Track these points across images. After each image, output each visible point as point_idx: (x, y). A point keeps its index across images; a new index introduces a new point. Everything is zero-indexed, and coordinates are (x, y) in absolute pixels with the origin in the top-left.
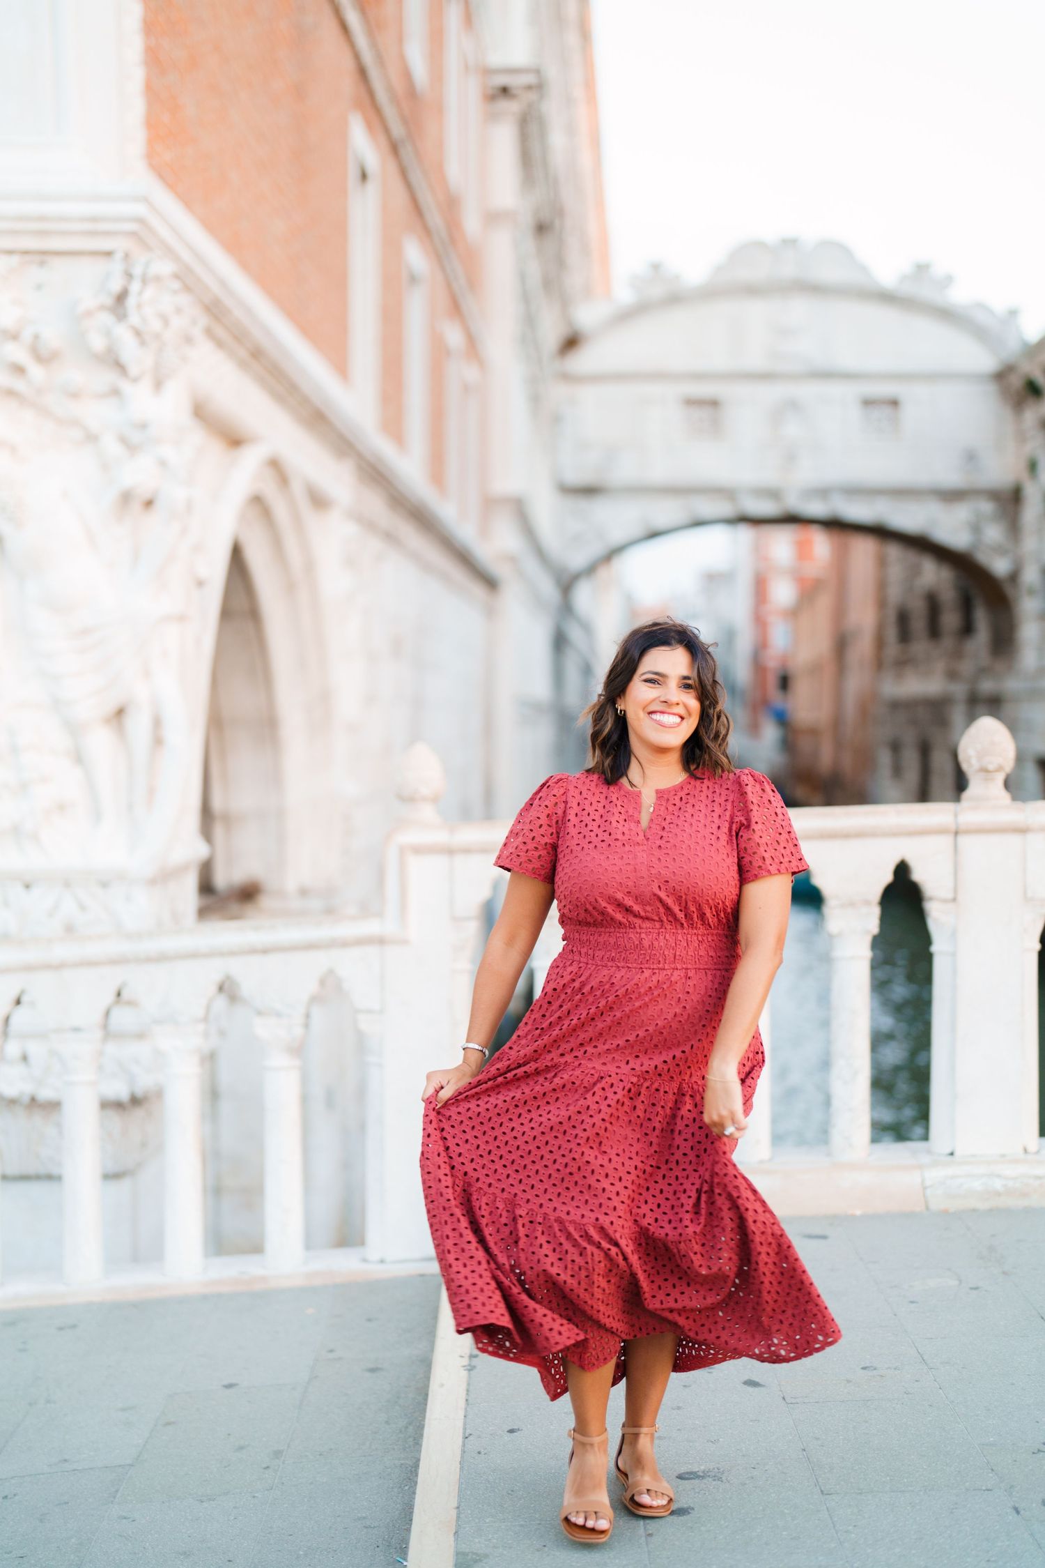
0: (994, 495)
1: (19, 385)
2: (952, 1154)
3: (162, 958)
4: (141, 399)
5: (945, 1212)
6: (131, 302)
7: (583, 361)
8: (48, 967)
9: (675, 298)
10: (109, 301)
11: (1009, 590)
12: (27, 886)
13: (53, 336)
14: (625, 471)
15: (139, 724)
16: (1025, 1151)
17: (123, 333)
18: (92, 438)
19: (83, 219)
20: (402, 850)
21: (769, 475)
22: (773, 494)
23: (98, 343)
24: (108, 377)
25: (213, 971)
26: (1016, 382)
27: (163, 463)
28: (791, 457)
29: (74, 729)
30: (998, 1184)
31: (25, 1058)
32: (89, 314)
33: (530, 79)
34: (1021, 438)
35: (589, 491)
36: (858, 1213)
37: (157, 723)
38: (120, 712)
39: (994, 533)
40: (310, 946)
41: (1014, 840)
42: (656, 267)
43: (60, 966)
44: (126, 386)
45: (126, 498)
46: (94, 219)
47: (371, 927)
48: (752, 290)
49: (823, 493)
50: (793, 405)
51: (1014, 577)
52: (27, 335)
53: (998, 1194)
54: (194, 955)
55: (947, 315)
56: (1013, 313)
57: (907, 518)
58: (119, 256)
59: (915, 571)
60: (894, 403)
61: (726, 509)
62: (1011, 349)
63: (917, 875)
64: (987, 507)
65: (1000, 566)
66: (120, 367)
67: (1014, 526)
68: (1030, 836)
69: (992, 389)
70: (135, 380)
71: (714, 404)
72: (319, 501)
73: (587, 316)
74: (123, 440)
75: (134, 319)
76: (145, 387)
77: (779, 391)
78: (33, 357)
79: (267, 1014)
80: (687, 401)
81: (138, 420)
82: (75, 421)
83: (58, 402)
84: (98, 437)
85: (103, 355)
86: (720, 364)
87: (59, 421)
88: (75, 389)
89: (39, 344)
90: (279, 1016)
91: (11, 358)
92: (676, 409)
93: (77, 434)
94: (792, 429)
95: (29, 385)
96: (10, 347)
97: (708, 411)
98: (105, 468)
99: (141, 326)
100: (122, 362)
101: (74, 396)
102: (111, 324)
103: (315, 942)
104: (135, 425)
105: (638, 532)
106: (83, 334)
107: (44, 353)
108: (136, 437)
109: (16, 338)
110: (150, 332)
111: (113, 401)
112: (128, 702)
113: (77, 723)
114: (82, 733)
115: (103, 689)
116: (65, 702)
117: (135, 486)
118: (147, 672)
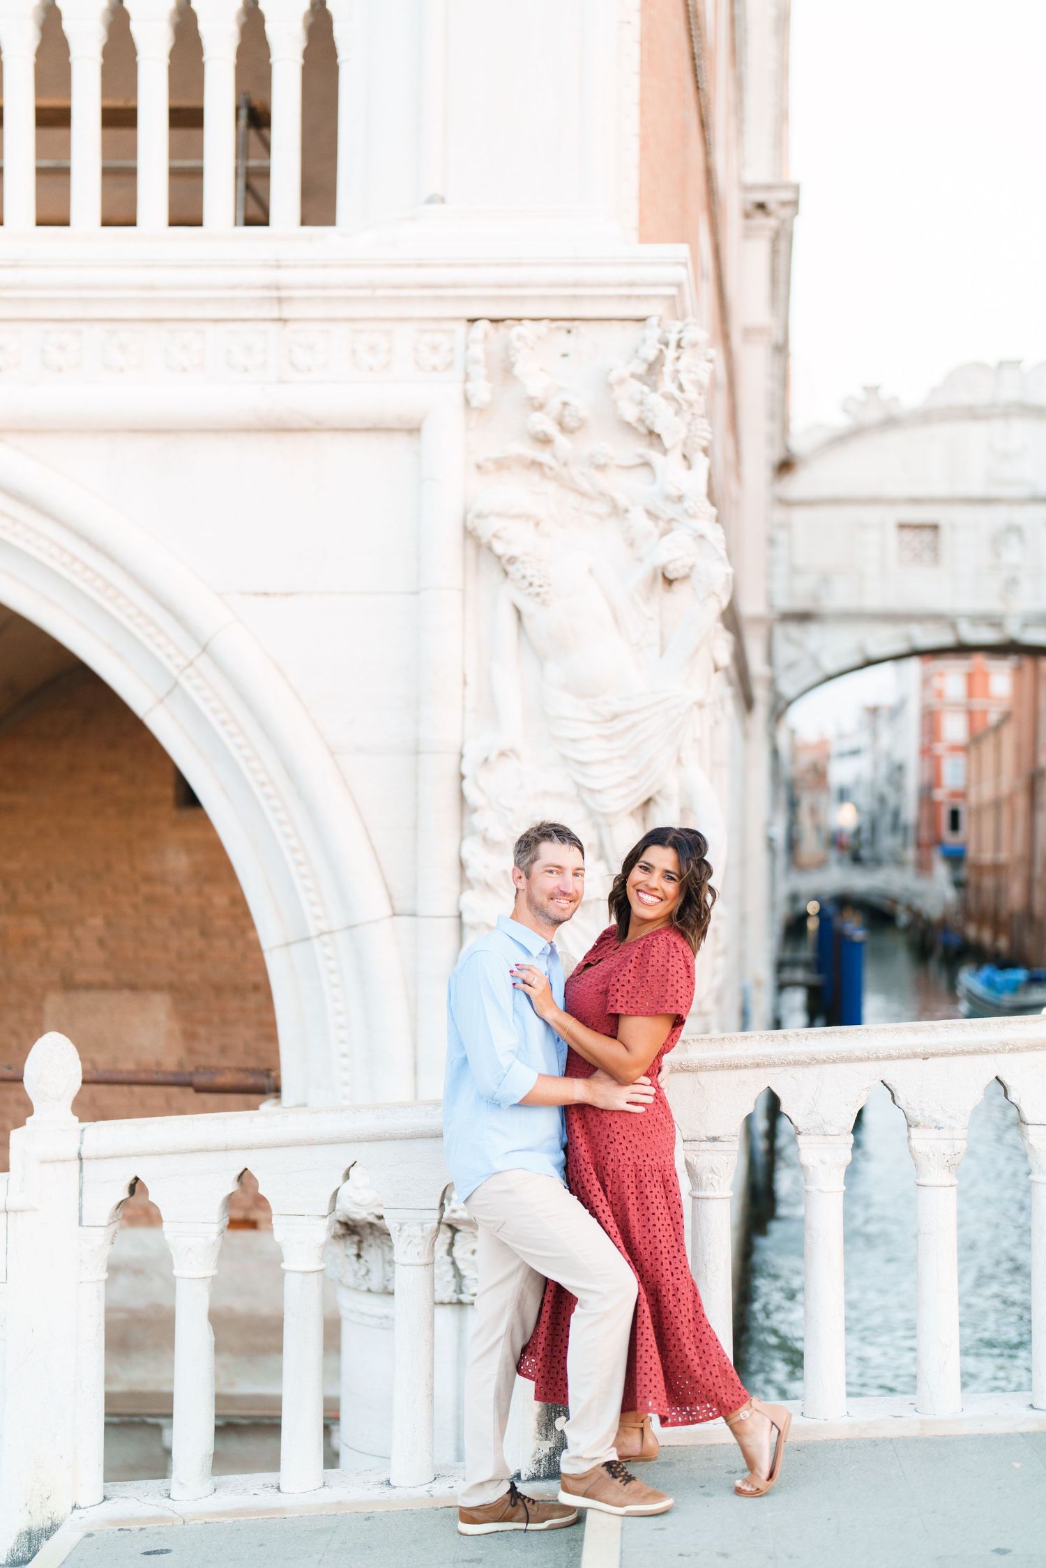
1: (544, 456)
4: (672, 471)
6: (668, 368)
7: (799, 485)
9: (891, 422)
10: (641, 369)
13: (582, 404)
14: (838, 598)
17: (654, 399)
18: (618, 512)
19: (620, 285)
21: (989, 603)
22: (995, 622)
23: (629, 413)
24: (639, 448)
27: (702, 537)
28: (1012, 583)
29: (599, 821)
32: (621, 382)
33: (787, 195)
35: (803, 617)
38: (648, 802)
42: (872, 390)
44: (655, 456)
46: (631, 284)
48: (972, 414)
50: (1015, 529)
58: (653, 321)
61: (944, 638)
66: (653, 436)
71: (935, 528)
73: (800, 443)
74: (650, 514)
75: (668, 386)
76: (675, 458)
77: (999, 516)
78: (558, 427)
79: (924, 1126)
80: (902, 526)
81: (675, 492)
82: (602, 494)
83: (583, 474)
84: (627, 511)
85: (635, 424)
86: (939, 488)
87: (583, 494)
88: (602, 461)
89: (566, 412)
90: (939, 1128)
91: (540, 427)
92: (892, 535)
93: (602, 508)
94: (1012, 555)
95: (554, 457)
96: (537, 416)
97: (927, 536)
98: (631, 544)
99: (677, 393)
100: (657, 430)
101: (601, 467)
102: (642, 393)
103: (983, 1046)
104: (668, 498)
105: (856, 660)
106: (615, 402)
107: (570, 422)
108: (670, 511)
109: (540, 407)
110: (686, 401)
111: (643, 473)
112: (659, 792)
113: (605, 815)
114: (610, 826)
115: (634, 778)
116: (591, 791)
117: (670, 562)
118: (679, 760)
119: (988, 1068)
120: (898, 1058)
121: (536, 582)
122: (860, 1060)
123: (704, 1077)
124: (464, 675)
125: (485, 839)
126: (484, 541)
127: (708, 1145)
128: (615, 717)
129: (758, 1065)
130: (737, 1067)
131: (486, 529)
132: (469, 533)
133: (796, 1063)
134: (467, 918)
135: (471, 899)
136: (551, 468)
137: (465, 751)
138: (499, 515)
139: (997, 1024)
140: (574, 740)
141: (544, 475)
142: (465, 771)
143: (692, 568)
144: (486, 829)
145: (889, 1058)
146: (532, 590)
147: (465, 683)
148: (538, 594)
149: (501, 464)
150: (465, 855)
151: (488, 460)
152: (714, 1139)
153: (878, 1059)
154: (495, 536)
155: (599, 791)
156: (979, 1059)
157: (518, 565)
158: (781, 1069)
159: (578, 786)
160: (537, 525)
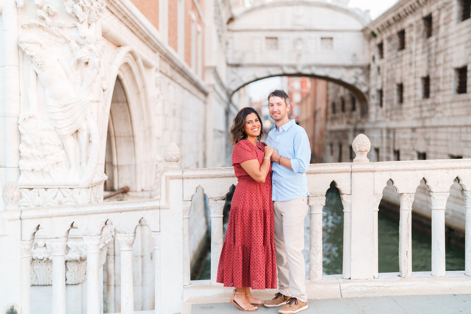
0: (362, 67)
1: (43, 24)
2: (350, 279)
3: (86, 214)
4: (83, 29)
5: (347, 298)
7: (235, 25)
8: (48, 217)
9: (263, 6)
11: (366, 96)
12: (46, 189)
13: (54, 8)
14: (248, 60)
15: (83, 136)
16: (374, 277)
17: (76, 6)
18: (68, 42)
20: (166, 177)
21: (293, 62)
22: (294, 67)
23: (69, 10)
24: (74, 22)
25: (103, 218)
26: (369, 32)
27: (91, 50)
28: (299, 55)
29: (61, 138)
30: (365, 289)
31: (45, 246)
34: (370, 49)
35: (237, 66)
36: (319, 299)
37: (89, 136)
38: (77, 131)
39: (362, 79)
40: (135, 210)
41: (371, 174)
43: (51, 217)
44: (78, 25)
45: (79, 61)
47: (156, 204)
48: (287, 4)
49: (309, 66)
50: (300, 39)
51: (368, 92)
52: (45, 7)
53: (365, 292)
54: (96, 213)
55: (347, 12)
56: (368, 11)
57: (335, 74)
59: (338, 91)
60: (331, 39)
61: (280, 72)
62: (367, 22)
63: (339, 186)
64: (360, 71)
65: (364, 89)
66: (77, 18)
67: (368, 77)
68: (375, 173)
69: (361, 34)
70: (82, 23)
71: (276, 38)
72: (147, 66)
73: (236, 11)
74: (77, 42)
75: (81, 3)
76: (85, 24)
77: (296, 35)
78: (47, 15)
79: (121, 233)
80: (267, 38)
81: (83, 36)
82: (62, 36)
83: (56, 30)
84: (70, 41)
85: (71, 14)
86: (278, 27)
87: (57, 36)
88: (61, 26)
89: (49, 10)
90: (125, 233)
91: (40, 15)
92: (264, 40)
93: (63, 41)
94: (300, 47)
95: (46, 24)
96: (39, 11)
97: (274, 41)
98: (72, 52)
99: (83, 5)
100: (77, 16)
101: (61, 28)
102: (73, 4)
103: (137, 208)
104: (81, 37)
105: (252, 78)
106: (65, 7)
107: (51, 13)
108: (82, 42)
109: (41, 8)
110: (86, 7)
111: (75, 29)
112: (80, 128)
113: (62, 136)
114: (64, 139)
115: (71, 124)
116: (58, 128)
117: (82, 57)
118: (86, 119)
119: (139, 215)
120: (112, 212)
121: (40, 64)
122: (101, 213)
123: (54, 219)
124: (20, 92)
125: (26, 143)
126: (23, 51)
127: (55, 240)
128: (65, 106)
129: (70, 215)
130: (63, 216)
131: (23, 46)
132: (19, 48)
133: (81, 214)
134: (21, 168)
135: (22, 162)
136: (46, 28)
137: (19, 117)
138: (27, 42)
139: (142, 202)
140: (53, 113)
141: (44, 30)
142: (19, 122)
143: (89, 59)
144: (26, 140)
145: (109, 212)
146: (38, 66)
147: (20, 95)
148: (41, 67)
149: (30, 26)
150: (20, 148)
151: (24, 25)
152: (57, 238)
153: (106, 213)
154: (26, 49)
155: (60, 129)
156: (137, 212)
157: (34, 58)
158: (77, 216)
159: (55, 127)
160: (41, 46)
